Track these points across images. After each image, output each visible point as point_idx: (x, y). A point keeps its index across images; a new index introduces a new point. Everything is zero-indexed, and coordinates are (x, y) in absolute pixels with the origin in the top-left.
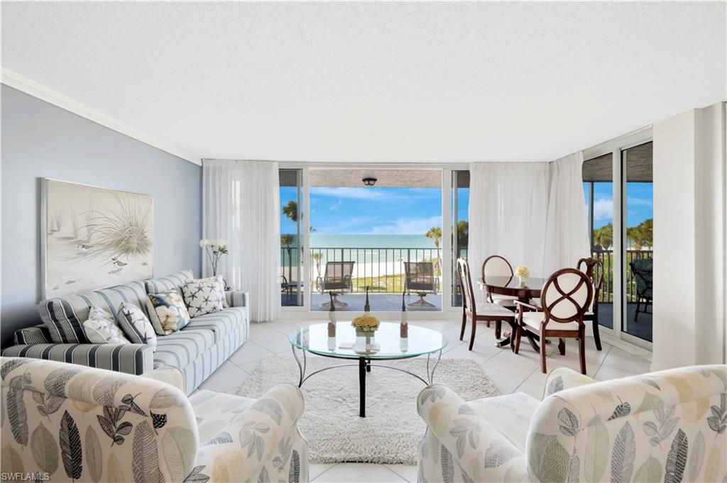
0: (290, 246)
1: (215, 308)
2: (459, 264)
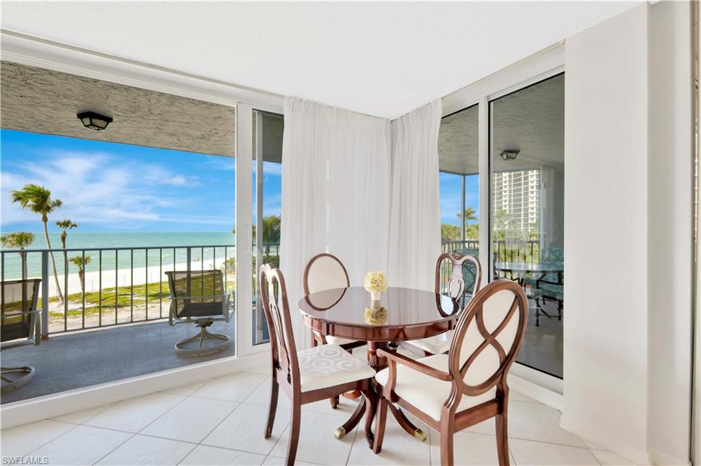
0: (26, 248)
2: (264, 275)
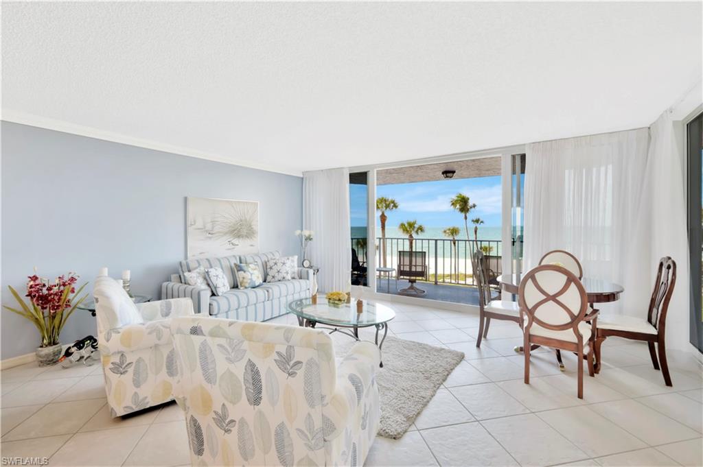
0: (456, 238)
1: (284, 278)
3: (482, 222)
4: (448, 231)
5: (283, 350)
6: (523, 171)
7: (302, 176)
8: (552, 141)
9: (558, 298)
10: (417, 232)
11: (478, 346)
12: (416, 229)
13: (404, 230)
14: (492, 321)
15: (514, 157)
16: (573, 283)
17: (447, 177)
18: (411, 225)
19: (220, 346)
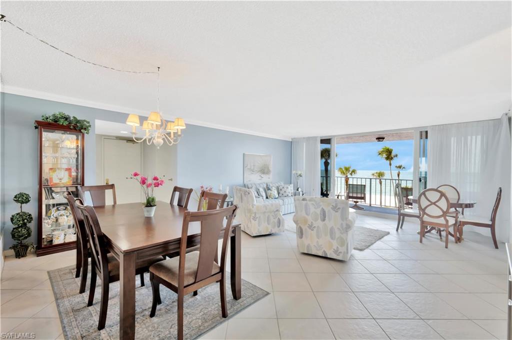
1: (287, 195)
3: (404, 168)
4: (376, 174)
5: (334, 205)
6: (427, 137)
7: (291, 140)
8: (443, 125)
9: (437, 204)
10: (351, 174)
11: (397, 230)
12: (350, 172)
13: (342, 173)
14: (406, 218)
15: (421, 132)
16: (443, 197)
17: (379, 141)
18: (347, 169)
19: (313, 204)
